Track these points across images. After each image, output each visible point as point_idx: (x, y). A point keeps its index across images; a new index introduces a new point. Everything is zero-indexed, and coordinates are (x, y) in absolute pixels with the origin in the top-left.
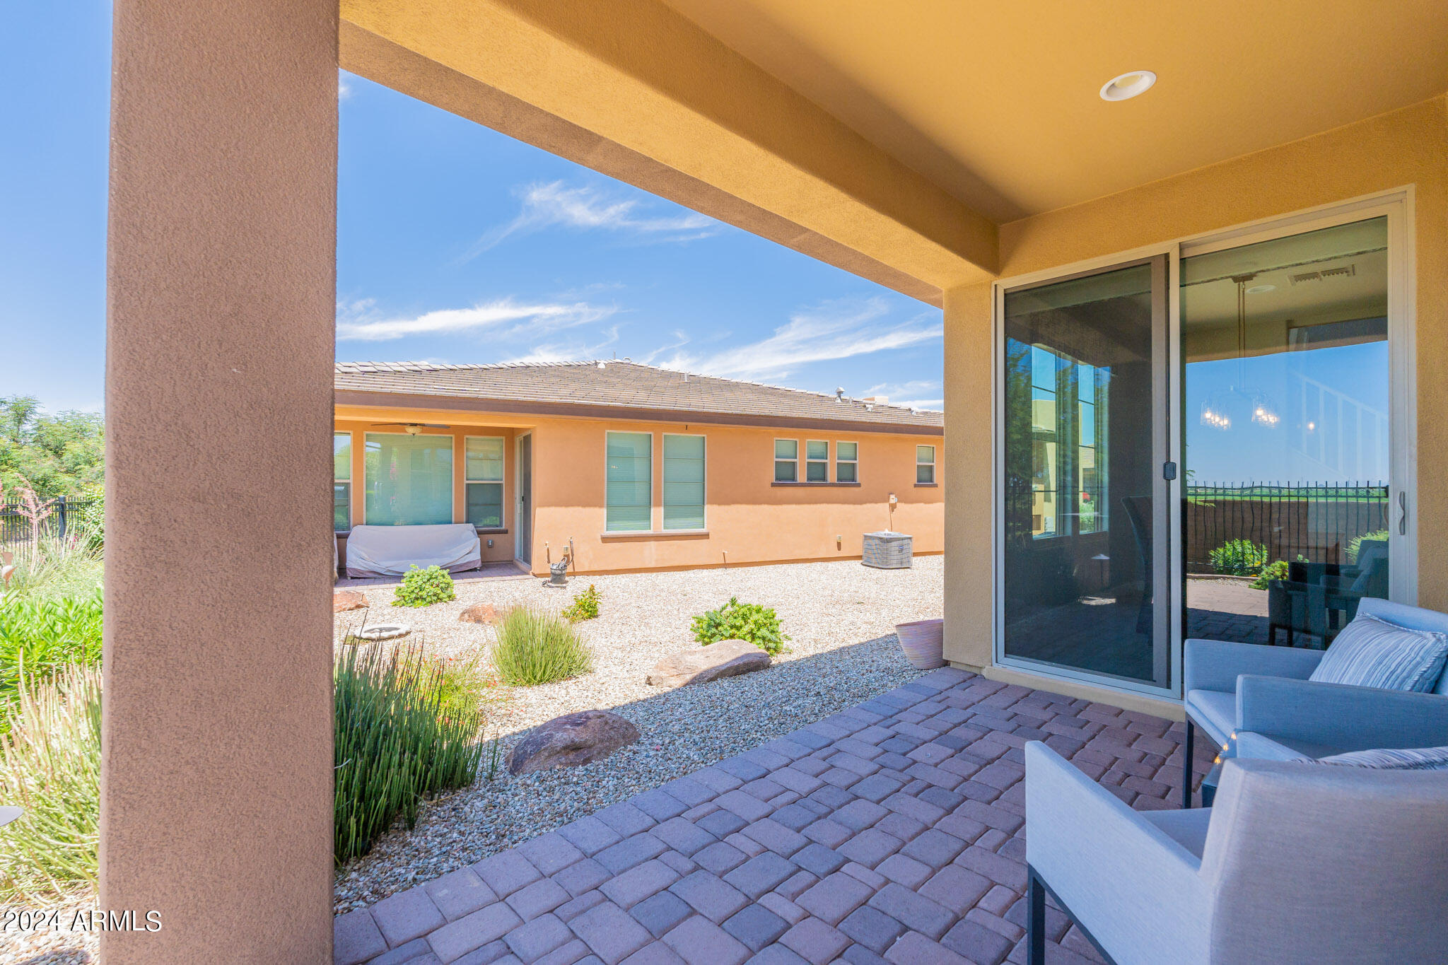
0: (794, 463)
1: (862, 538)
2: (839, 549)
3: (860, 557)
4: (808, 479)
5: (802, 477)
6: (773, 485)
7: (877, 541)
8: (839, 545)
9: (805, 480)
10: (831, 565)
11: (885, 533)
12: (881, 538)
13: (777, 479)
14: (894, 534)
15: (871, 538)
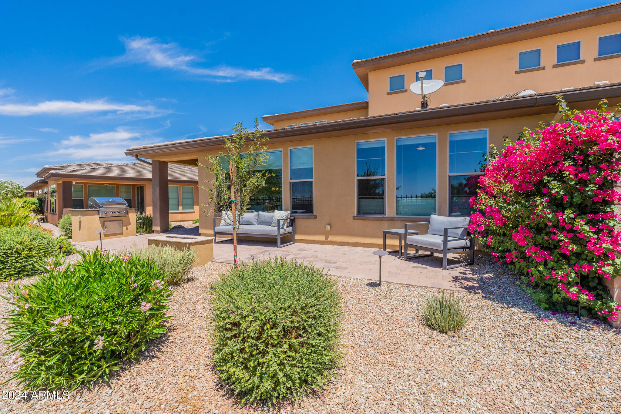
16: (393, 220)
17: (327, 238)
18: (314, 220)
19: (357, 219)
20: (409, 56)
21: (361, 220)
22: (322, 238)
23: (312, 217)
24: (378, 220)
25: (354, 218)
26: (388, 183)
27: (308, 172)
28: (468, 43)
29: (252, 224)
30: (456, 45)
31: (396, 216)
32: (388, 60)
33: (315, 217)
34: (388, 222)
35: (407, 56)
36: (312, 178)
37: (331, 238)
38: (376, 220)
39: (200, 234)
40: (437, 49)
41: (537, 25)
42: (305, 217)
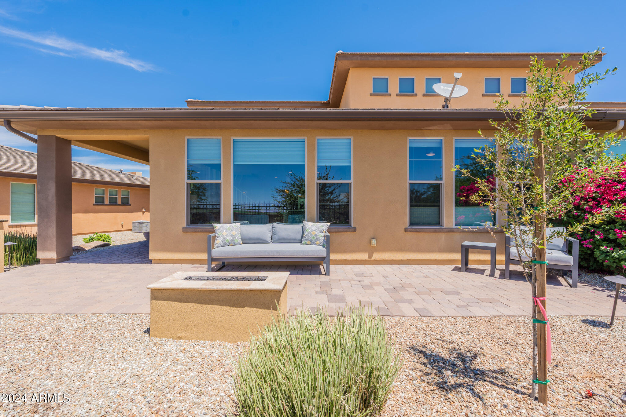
0: (103, 197)
1: (132, 223)
2: (122, 227)
3: (131, 230)
4: (109, 203)
5: (107, 202)
6: (94, 205)
7: (138, 224)
8: (122, 226)
9: (108, 203)
10: (119, 233)
11: (141, 221)
12: (139, 223)
13: (95, 203)
14: (144, 221)
15: (135, 223)
16: (453, 232)
17: (370, 256)
18: (352, 233)
19: (411, 232)
20: (398, 59)
21: (415, 232)
22: (364, 256)
23: (351, 230)
24: (435, 231)
25: (406, 230)
26: (445, 189)
27: (345, 171)
28: (451, 58)
29: (265, 242)
30: (441, 58)
31: (454, 226)
32: (377, 59)
33: (355, 230)
34: (446, 233)
35: (395, 59)
36: (350, 179)
37: (376, 256)
38: (432, 232)
39: (151, 261)
40: (424, 58)
41: (503, 56)
42: (340, 230)
